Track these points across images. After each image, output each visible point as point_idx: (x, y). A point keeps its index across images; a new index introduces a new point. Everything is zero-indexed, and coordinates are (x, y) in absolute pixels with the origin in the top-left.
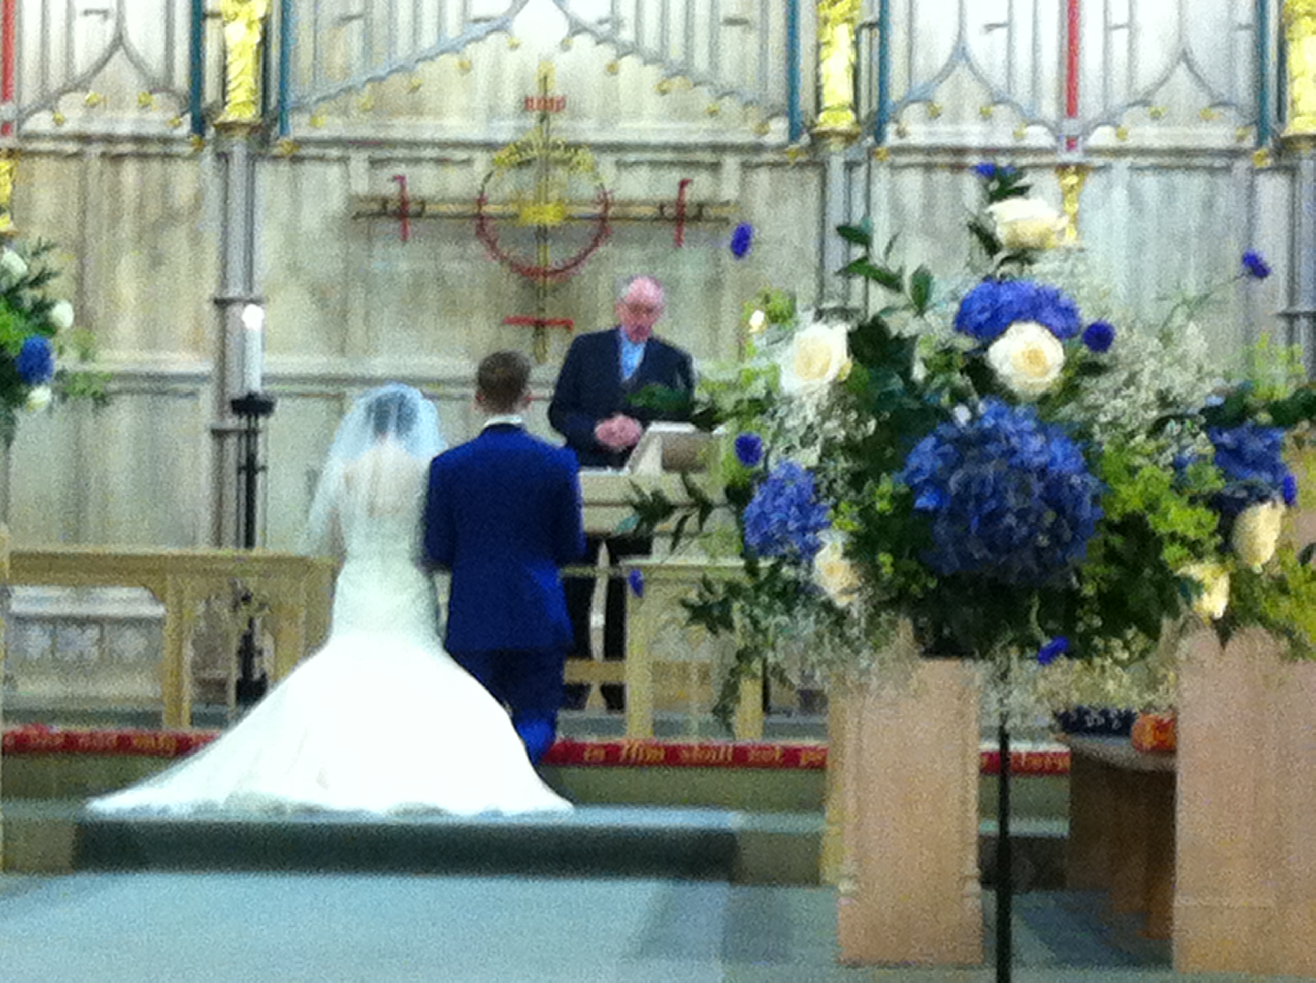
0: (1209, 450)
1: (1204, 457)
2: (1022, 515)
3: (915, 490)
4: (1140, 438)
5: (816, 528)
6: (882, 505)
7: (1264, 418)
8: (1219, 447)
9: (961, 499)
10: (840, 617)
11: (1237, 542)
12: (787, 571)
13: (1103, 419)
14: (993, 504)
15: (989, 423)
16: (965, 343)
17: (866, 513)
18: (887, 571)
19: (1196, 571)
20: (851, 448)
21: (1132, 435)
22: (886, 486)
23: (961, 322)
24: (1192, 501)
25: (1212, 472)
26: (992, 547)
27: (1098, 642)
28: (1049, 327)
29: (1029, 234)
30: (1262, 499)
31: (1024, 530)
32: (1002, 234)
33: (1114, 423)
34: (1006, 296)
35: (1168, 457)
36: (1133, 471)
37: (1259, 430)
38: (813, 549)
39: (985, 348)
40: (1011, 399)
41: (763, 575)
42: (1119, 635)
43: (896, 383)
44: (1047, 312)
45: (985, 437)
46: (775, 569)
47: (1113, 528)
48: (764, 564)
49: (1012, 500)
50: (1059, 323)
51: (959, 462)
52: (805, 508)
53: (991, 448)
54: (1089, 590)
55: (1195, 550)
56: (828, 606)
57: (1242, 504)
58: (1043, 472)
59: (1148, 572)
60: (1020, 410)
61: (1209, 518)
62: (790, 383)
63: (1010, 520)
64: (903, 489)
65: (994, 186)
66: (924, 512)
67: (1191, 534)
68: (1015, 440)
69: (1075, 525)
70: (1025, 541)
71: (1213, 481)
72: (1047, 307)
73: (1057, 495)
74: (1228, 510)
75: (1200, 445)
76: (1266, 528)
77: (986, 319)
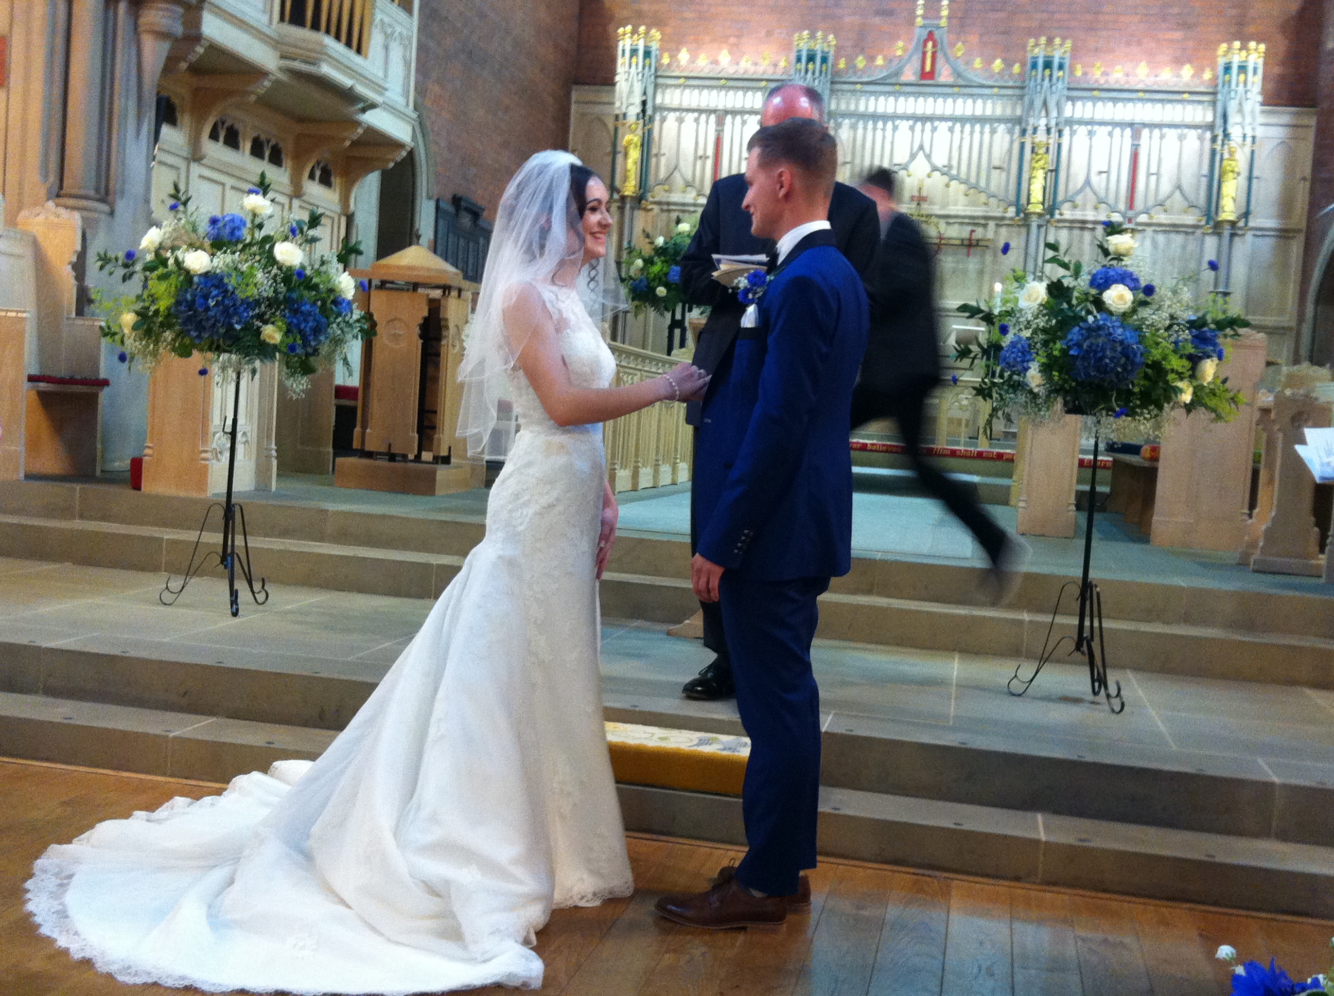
0: (1190, 337)
1: (1186, 340)
2: (1112, 359)
3: (1070, 348)
4: (1162, 331)
5: (1028, 361)
6: (1056, 353)
7: (1212, 326)
8: (1193, 336)
9: (1088, 352)
10: (1035, 396)
11: (1198, 374)
12: (1015, 377)
13: (1147, 323)
14: (1100, 355)
15: (1101, 322)
16: (1093, 291)
17: (1049, 356)
18: (1056, 378)
19: (1180, 384)
20: (1044, 331)
21: (1158, 330)
22: (1058, 345)
23: (1093, 283)
24: (1181, 357)
25: (1190, 346)
26: (1098, 371)
27: (1138, 410)
28: (1127, 286)
29: (1122, 249)
30: (1209, 357)
31: (1112, 365)
32: (1111, 249)
33: (1152, 325)
34: (1112, 273)
35: (1172, 339)
36: (1158, 344)
37: (1210, 330)
38: (1027, 369)
39: (1101, 294)
40: (1111, 313)
42: (1146, 408)
43: (1065, 306)
44: (1128, 281)
45: (1099, 328)
46: (1010, 376)
47: (1148, 366)
48: (1006, 375)
49: (1108, 353)
50: (1132, 285)
51: (1088, 338)
52: (1024, 353)
53: (1102, 332)
54: (1136, 390)
55: (1181, 376)
56: (1031, 392)
57: (1201, 359)
58: (1122, 342)
59: (1161, 384)
60: (1114, 318)
61: (1187, 364)
62: (1022, 304)
63: (1107, 361)
64: (1065, 347)
65: (1109, 230)
66: (1072, 356)
67: (1180, 370)
68: (1111, 330)
69: (1133, 364)
70: (1112, 369)
71: (1190, 349)
72: (1127, 278)
73: (1127, 352)
74: (1195, 360)
75: (1186, 335)
76: (1209, 369)
77: (1102, 282)
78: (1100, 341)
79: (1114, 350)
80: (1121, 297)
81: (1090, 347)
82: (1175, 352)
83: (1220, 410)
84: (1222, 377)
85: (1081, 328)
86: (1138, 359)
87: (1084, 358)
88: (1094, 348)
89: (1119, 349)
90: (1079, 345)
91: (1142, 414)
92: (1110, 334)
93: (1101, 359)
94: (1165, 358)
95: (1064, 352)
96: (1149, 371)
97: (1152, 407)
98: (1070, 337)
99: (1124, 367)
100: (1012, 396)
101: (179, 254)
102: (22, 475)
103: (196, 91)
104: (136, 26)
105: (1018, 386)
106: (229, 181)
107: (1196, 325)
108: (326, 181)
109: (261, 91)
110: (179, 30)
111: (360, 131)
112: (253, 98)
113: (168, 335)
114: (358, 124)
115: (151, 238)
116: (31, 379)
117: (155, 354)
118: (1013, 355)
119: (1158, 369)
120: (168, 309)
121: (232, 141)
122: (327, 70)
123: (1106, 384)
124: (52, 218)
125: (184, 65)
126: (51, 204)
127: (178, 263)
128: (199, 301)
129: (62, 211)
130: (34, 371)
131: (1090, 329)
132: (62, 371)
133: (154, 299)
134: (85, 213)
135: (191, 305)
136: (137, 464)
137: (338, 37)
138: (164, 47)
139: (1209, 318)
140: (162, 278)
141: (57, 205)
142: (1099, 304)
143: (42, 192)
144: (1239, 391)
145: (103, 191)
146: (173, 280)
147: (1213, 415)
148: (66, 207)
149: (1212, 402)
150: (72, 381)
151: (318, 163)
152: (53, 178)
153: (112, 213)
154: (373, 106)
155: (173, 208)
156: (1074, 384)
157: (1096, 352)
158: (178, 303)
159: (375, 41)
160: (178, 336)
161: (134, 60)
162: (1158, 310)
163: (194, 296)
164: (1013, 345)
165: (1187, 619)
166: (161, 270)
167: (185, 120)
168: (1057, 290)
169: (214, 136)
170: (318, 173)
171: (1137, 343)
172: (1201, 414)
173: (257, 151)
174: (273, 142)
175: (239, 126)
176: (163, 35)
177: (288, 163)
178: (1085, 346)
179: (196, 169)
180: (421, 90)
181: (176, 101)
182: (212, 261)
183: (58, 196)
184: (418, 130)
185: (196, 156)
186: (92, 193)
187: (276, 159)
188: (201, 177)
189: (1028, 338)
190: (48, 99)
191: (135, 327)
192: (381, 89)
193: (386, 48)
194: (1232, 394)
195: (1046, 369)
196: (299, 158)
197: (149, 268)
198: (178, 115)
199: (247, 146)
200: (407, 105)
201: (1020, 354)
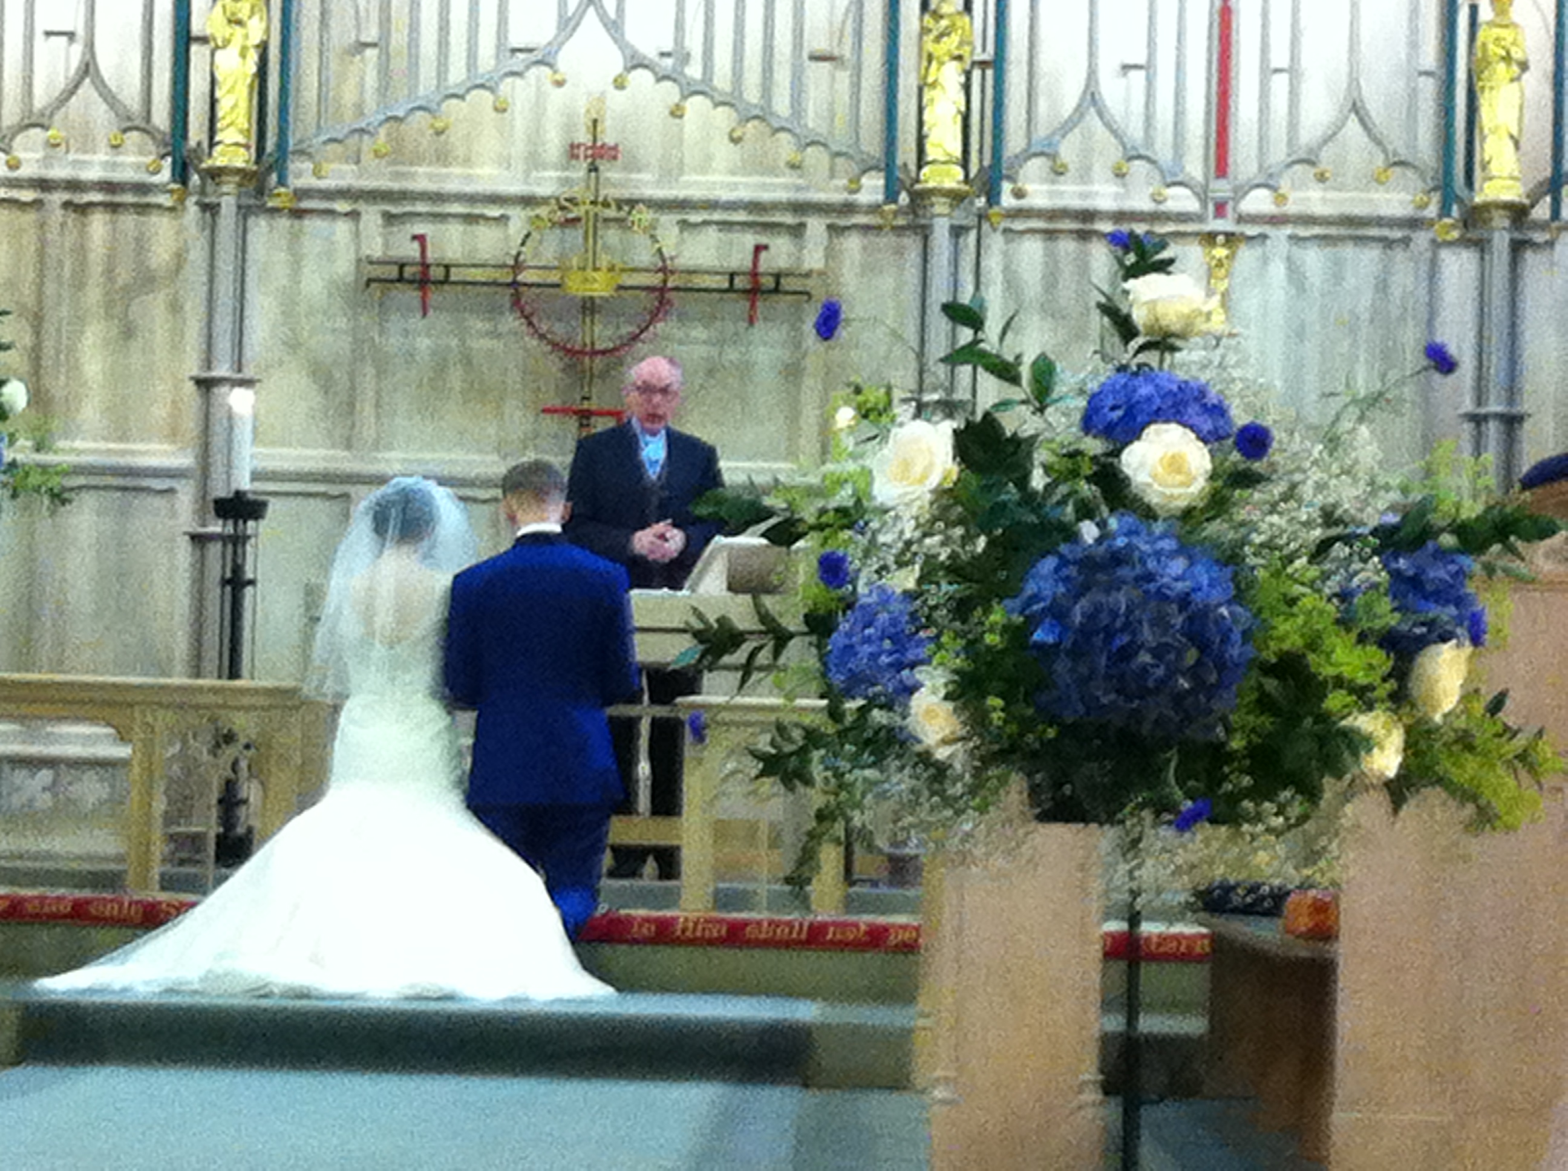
1: (1375, 586)
3: (1032, 622)
4: (1301, 562)
5: (912, 666)
6: (991, 639)
7: (1448, 540)
8: (1396, 575)
9: (1086, 632)
10: (940, 772)
11: (1416, 688)
12: (878, 716)
13: (1257, 539)
15: (1121, 542)
16: (1094, 446)
17: (972, 647)
18: (997, 717)
19: (1365, 722)
20: (955, 570)
21: (1290, 559)
23: (1088, 423)
24: (1362, 639)
25: (1385, 605)
27: (1248, 805)
28: (1192, 428)
29: (1171, 316)
30: (1444, 639)
31: (1160, 672)
32: (1139, 316)
35: (1332, 586)
36: (1292, 602)
37: (1441, 554)
38: (911, 690)
39: (1117, 453)
40: (1149, 513)
41: (849, 719)
44: (1193, 409)
46: (863, 711)
47: (1268, 670)
48: (852, 705)
49: (1147, 634)
50: (1207, 426)
52: (900, 640)
53: (1124, 572)
54: (1237, 743)
55: (1364, 698)
56: (925, 758)
57: (1421, 643)
58: (1184, 601)
59: (1308, 721)
60: (1158, 528)
61: (1380, 659)
62: (884, 491)
65: (1131, 259)
66: (1040, 646)
67: (1362, 679)
69: (1221, 666)
70: (1162, 682)
71: (1387, 616)
72: (1191, 405)
73: (1201, 628)
74: (1403, 649)
75: (1372, 571)
76: (1447, 673)
77: (1119, 417)
78: (1121, 599)
79: (1160, 622)
80: (1175, 464)
81: (1091, 616)
82: (1344, 622)
83: (1487, 794)
84: (1488, 695)
85: (1064, 562)
86: (1235, 651)
87: (1077, 653)
88: (1104, 619)
89: (1178, 621)
90: (1058, 613)
91: (1258, 818)
92: (1150, 577)
93: (1127, 653)
94: (1313, 644)
95: (1017, 635)
96: (1271, 684)
97: (1286, 795)
98: (1031, 588)
99: (1195, 672)
100: (869, 773)
105: (886, 744)
107: (1403, 539)
118: (867, 649)
119: (1298, 678)
123: (1146, 729)
131: (1089, 564)
142: (1112, 483)
144: (1540, 733)
147: (1470, 809)
149: (1464, 771)
156: (1051, 733)
157: (1110, 634)
162: (1286, 498)
168: (984, 446)
171: (1229, 603)
178: (1077, 618)
189: (909, 596)
194: (1520, 742)
195: (966, 690)
201: (887, 644)
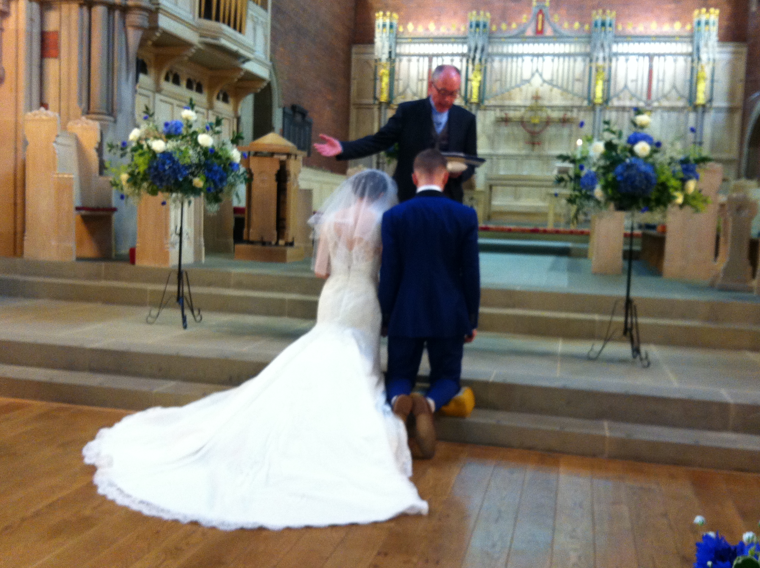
0: (681, 169)
1: (679, 170)
2: (639, 182)
3: (617, 176)
4: (666, 166)
5: (595, 184)
6: (609, 179)
7: (693, 162)
9: (627, 178)
10: (598, 202)
11: (685, 188)
12: (589, 193)
13: (658, 162)
14: (633, 179)
15: (633, 162)
16: (629, 146)
17: (606, 181)
18: (610, 193)
19: (676, 194)
20: (604, 167)
21: (664, 165)
22: (611, 175)
23: (628, 141)
24: (676, 179)
26: (632, 188)
27: (654, 208)
28: (647, 142)
29: (644, 123)
30: (691, 179)
31: (640, 185)
32: (638, 123)
33: (660, 163)
34: (639, 136)
35: (671, 170)
36: (664, 173)
37: (692, 165)
38: (594, 188)
39: (633, 147)
40: (638, 157)
41: (583, 194)
42: (658, 207)
43: (614, 154)
45: (632, 165)
46: (586, 192)
47: (659, 185)
49: (638, 178)
50: (650, 142)
51: (627, 171)
53: (634, 168)
54: (653, 197)
55: (676, 189)
56: (597, 200)
57: (687, 180)
58: (644, 173)
59: (666, 194)
60: (640, 160)
61: (679, 183)
62: (591, 154)
63: (637, 183)
64: (614, 176)
65: (637, 112)
66: (618, 181)
67: (676, 186)
68: (639, 166)
69: (651, 184)
71: (681, 175)
72: (647, 138)
73: (647, 177)
74: (684, 181)
75: (678, 168)
76: (691, 185)
77: (634, 140)
78: (633, 172)
79: (640, 176)
80: (644, 149)
81: (628, 175)
82: (673, 177)
83: (698, 207)
84: (699, 189)
85: (623, 166)
86: (653, 181)
87: (624, 182)
88: (630, 176)
89: (643, 176)
90: (622, 175)
91: (656, 210)
92: (638, 169)
93: (634, 182)
94: (668, 180)
95: (614, 179)
96: (660, 188)
97: (661, 206)
98: (617, 170)
99: (646, 186)
100: (586, 202)
101: (149, 142)
102: (74, 258)
103: (157, 56)
104: (124, 23)
105: (590, 197)
106: (176, 102)
107: (685, 162)
108: (225, 100)
109: (190, 55)
110: (146, 24)
111: (242, 73)
112: (186, 58)
113: (145, 185)
114: (241, 69)
115: (135, 134)
116: (78, 209)
117: (139, 195)
118: (587, 181)
119: (664, 187)
120: (145, 171)
121: (176, 81)
122: (224, 42)
123: (636, 195)
124: (85, 125)
125: (150, 43)
126: (84, 118)
127: (149, 147)
128: (160, 166)
129: (90, 122)
130: (78, 204)
131: (628, 166)
132: (92, 204)
133: (137, 166)
134: (102, 122)
135: (156, 169)
136: (133, 252)
137: (229, 25)
138: (140, 33)
139: (691, 158)
140: (141, 155)
141: (87, 118)
142: (632, 152)
143: (80, 112)
144: (708, 196)
145: (110, 109)
146: (147, 156)
147: (694, 209)
148: (92, 119)
149: (694, 203)
150: (98, 209)
151: (221, 91)
152: (84, 105)
153: (115, 122)
154: (247, 60)
155: (145, 118)
156: (619, 195)
157: (631, 178)
158: (150, 168)
159: (249, 26)
160: (150, 185)
161: (124, 43)
162: (663, 154)
163: (157, 164)
164: (587, 175)
165: (683, 317)
166: (140, 151)
167: (152, 71)
168: (609, 146)
169: (167, 79)
170: (221, 96)
171: (652, 173)
172: (688, 209)
173: (189, 86)
174: (198, 81)
175: (179, 73)
176: (138, 27)
177: (205, 91)
178: (625, 175)
179: (158, 97)
180: (273, 51)
181: (146, 61)
182: (166, 145)
183: (88, 113)
184: (273, 73)
185: (158, 90)
186: (105, 111)
187: (199, 89)
188: (161, 100)
189: (595, 172)
190: (80, 63)
191: (128, 181)
192: (252, 51)
193: (255, 29)
194: (704, 198)
195: (605, 188)
196: (211, 88)
197: (134, 150)
198: (149, 70)
199: (184, 83)
200: (266, 58)
201: (590, 180)
